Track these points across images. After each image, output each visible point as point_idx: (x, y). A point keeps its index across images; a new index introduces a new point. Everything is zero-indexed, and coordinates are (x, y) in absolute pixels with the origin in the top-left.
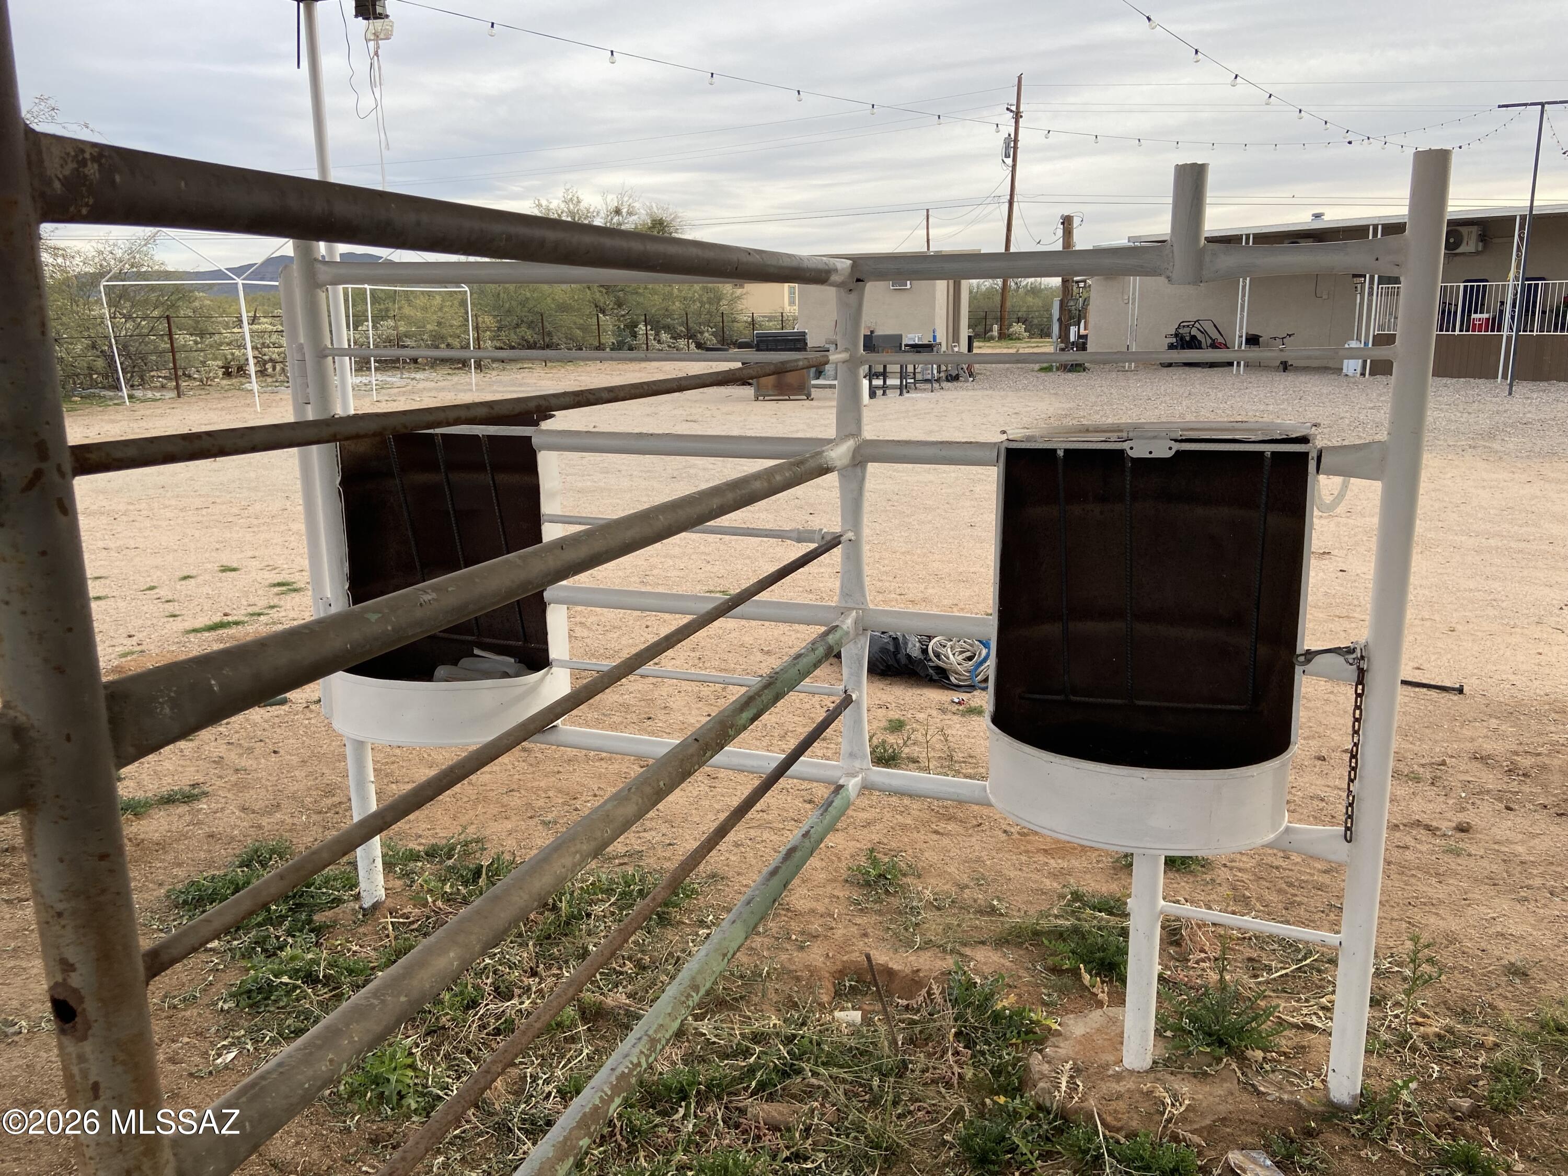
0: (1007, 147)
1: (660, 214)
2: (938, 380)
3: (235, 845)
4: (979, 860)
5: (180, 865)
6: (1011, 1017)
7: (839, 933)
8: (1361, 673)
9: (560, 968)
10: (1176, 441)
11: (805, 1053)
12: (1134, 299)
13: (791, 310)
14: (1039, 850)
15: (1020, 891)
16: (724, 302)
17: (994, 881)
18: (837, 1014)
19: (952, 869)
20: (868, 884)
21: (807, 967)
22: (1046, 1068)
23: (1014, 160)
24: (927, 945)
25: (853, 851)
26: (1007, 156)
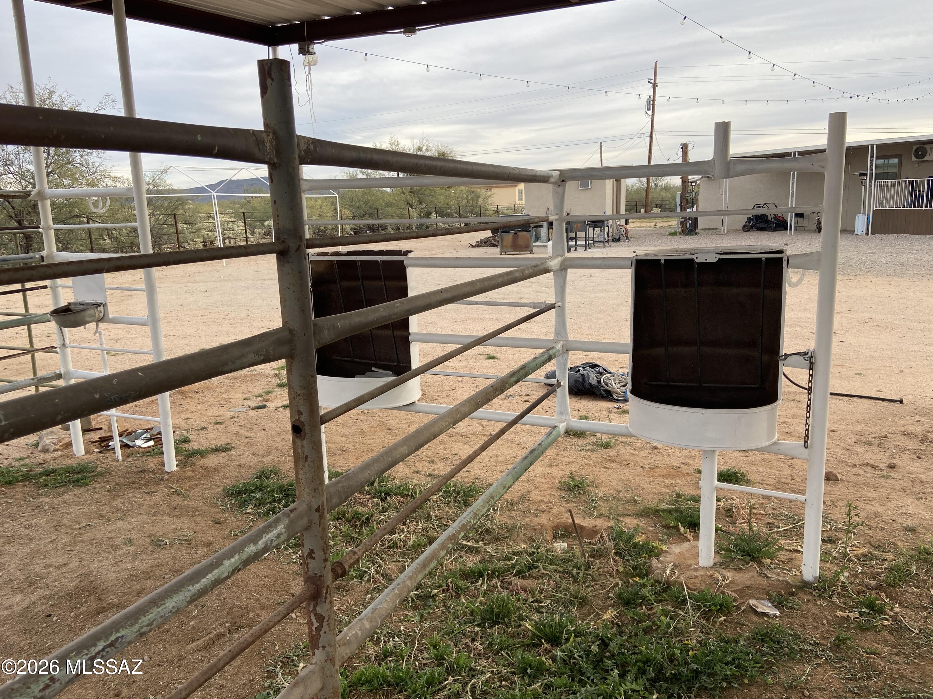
0: (649, 104)
1: (443, 150)
2: (608, 241)
3: (251, 469)
4: (627, 480)
5: (227, 478)
6: (643, 546)
7: (556, 510)
8: (812, 364)
9: (417, 522)
10: (718, 254)
11: (539, 560)
12: (726, 192)
13: (521, 203)
14: (659, 476)
15: (649, 494)
16: (481, 199)
17: (636, 489)
18: (555, 544)
19: (614, 484)
20: (569, 489)
21: (540, 524)
22: (659, 565)
23: (653, 111)
24: (600, 516)
25: (562, 475)
26: (649, 109)
